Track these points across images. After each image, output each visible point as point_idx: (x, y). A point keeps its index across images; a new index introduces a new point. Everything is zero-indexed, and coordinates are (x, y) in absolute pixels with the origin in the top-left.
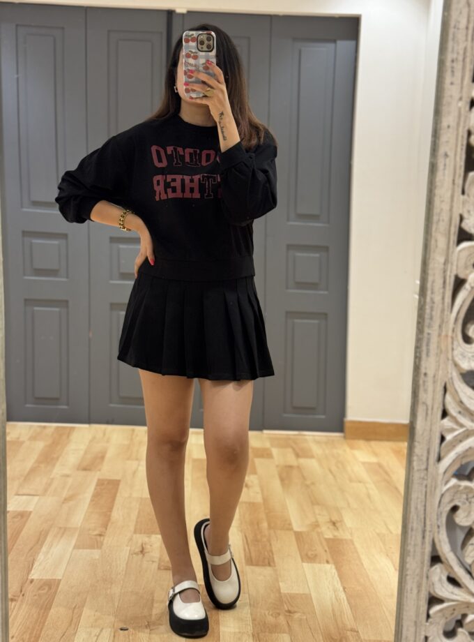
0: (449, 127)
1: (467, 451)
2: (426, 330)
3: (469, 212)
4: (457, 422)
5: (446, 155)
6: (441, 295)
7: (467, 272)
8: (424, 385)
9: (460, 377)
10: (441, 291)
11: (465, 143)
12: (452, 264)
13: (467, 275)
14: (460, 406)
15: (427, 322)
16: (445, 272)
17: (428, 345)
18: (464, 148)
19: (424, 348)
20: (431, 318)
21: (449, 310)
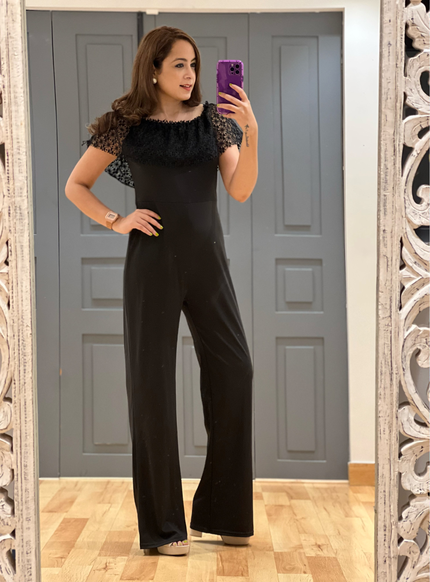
0: (390, 21)
1: (423, 297)
2: (383, 192)
3: (411, 90)
4: (414, 272)
5: (389, 44)
6: (393, 161)
7: (414, 141)
8: (384, 240)
9: (414, 232)
10: (392, 158)
11: (404, 33)
12: (400, 135)
13: (414, 144)
14: (416, 258)
15: (383, 184)
16: (394, 141)
17: (385, 205)
18: (404, 37)
19: (382, 208)
20: (386, 183)
21: (401, 174)
